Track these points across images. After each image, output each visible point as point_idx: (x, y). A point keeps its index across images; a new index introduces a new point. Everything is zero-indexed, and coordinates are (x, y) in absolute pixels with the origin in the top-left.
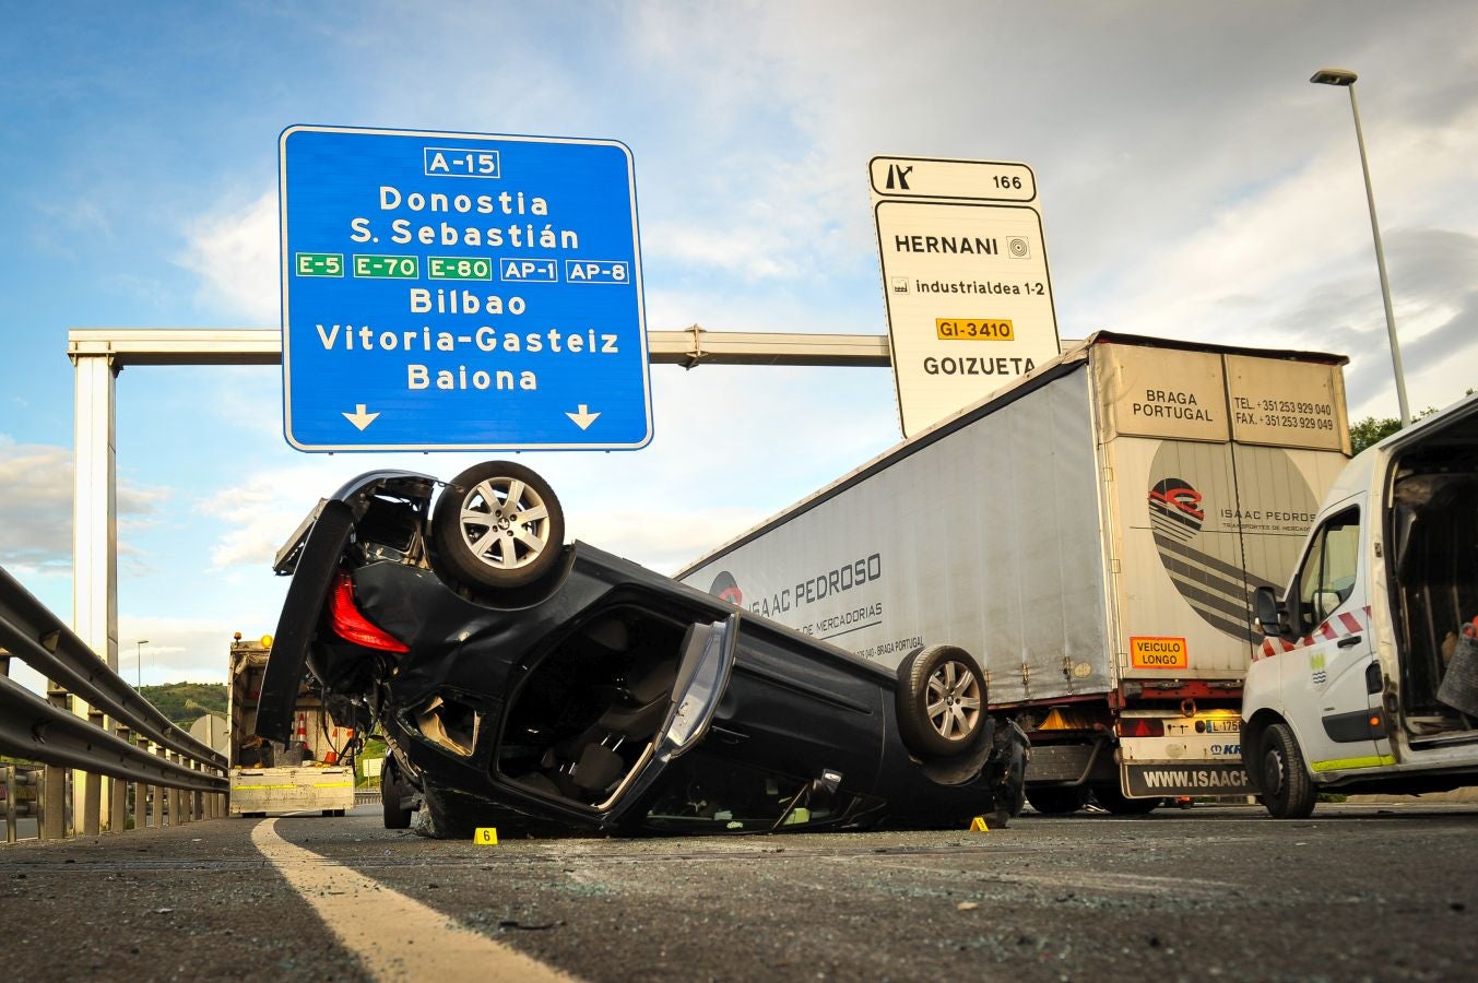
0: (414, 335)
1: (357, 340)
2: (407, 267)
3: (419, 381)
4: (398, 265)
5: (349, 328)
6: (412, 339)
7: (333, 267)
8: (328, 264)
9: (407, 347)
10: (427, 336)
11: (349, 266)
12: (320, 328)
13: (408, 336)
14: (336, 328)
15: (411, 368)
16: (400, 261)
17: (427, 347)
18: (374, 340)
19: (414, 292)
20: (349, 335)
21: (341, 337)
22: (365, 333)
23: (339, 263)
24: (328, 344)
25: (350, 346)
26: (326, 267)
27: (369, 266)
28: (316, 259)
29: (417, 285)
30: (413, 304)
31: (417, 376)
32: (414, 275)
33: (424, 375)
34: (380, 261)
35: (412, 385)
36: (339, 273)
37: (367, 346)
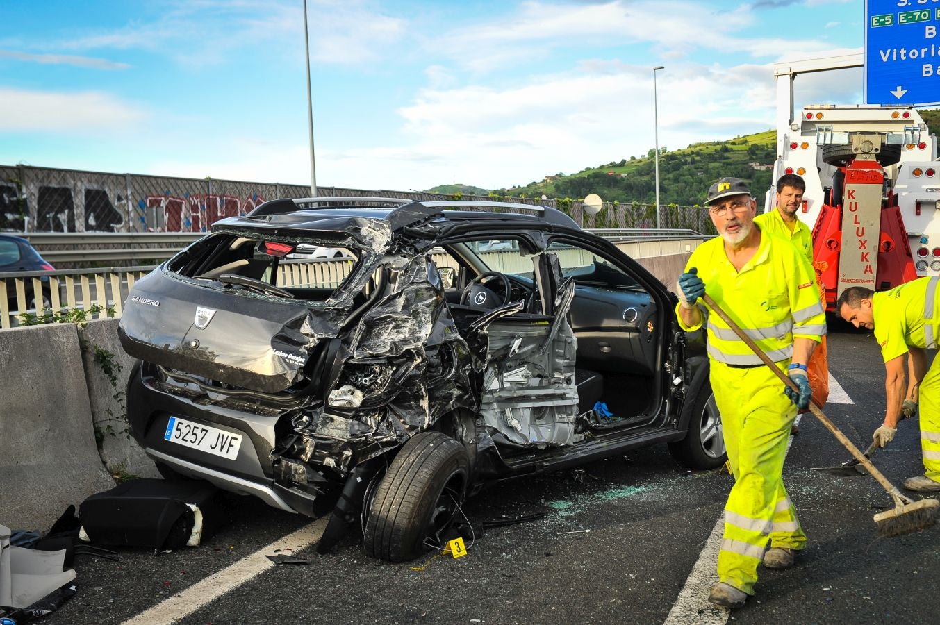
0: (926, 49)
1: (899, 55)
2: (925, 15)
3: (927, 72)
4: (920, 15)
5: (895, 50)
6: (925, 52)
7: (888, 21)
8: (886, 19)
9: (923, 56)
10: (933, 49)
11: (896, 19)
12: (881, 52)
13: (923, 50)
14: (889, 51)
15: (924, 66)
16: (921, 12)
17: (933, 55)
18: (907, 55)
19: (927, 28)
20: (895, 53)
21: (891, 54)
22: (903, 51)
23: (891, 18)
24: (885, 59)
25: (895, 59)
26: (885, 21)
27: (906, 18)
28: (881, 18)
29: (929, 24)
30: (927, 34)
31: (927, 70)
32: (928, 19)
33: (931, 69)
34: (911, 14)
35: (924, 75)
36: (891, 23)
37: (903, 58)
